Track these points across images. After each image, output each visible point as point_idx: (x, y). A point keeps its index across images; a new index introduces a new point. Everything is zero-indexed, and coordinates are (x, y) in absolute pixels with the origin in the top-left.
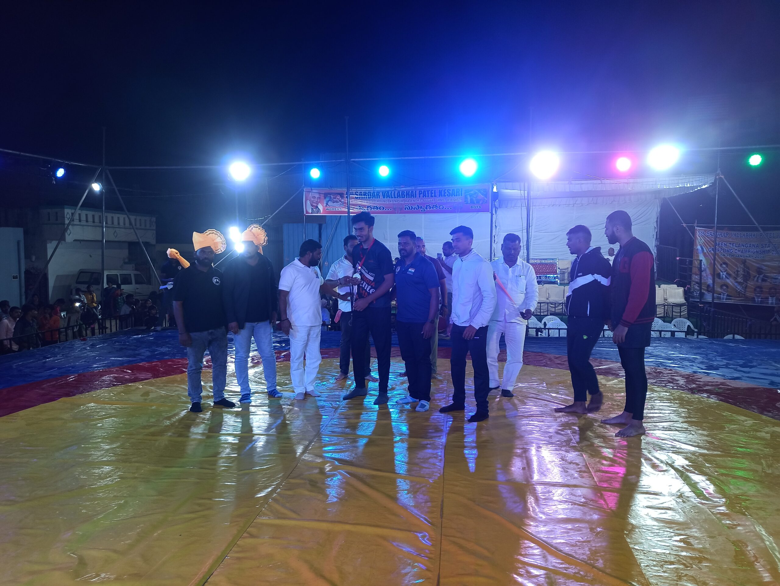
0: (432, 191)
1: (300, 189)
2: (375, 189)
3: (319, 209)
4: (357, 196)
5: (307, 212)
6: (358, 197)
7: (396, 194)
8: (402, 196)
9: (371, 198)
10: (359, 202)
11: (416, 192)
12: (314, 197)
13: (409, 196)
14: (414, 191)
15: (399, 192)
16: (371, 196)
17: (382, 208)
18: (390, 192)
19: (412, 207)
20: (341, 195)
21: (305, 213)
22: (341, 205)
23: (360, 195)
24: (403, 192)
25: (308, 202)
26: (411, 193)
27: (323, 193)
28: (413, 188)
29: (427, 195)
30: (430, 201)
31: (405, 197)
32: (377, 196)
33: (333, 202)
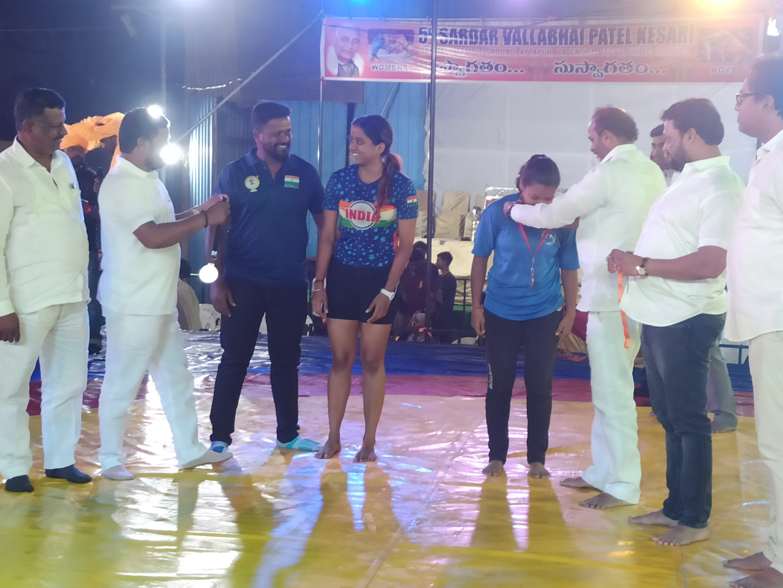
0: (620, 30)
1: (315, 20)
2: (487, 24)
3: (355, 66)
4: (444, 38)
5: (328, 73)
6: (446, 42)
7: (536, 36)
8: (550, 40)
9: (475, 43)
10: (449, 52)
11: (582, 32)
12: (345, 39)
13: (566, 40)
14: (579, 31)
15: (542, 31)
16: (476, 38)
17: (501, 68)
18: (522, 31)
19: (572, 68)
20: (409, 35)
21: (323, 74)
22: (405, 57)
23: (451, 36)
24: (552, 30)
26: (572, 33)
27: (368, 29)
28: (577, 23)
29: (609, 39)
30: (615, 54)
31: (556, 44)
32: (491, 39)
33: (388, 52)
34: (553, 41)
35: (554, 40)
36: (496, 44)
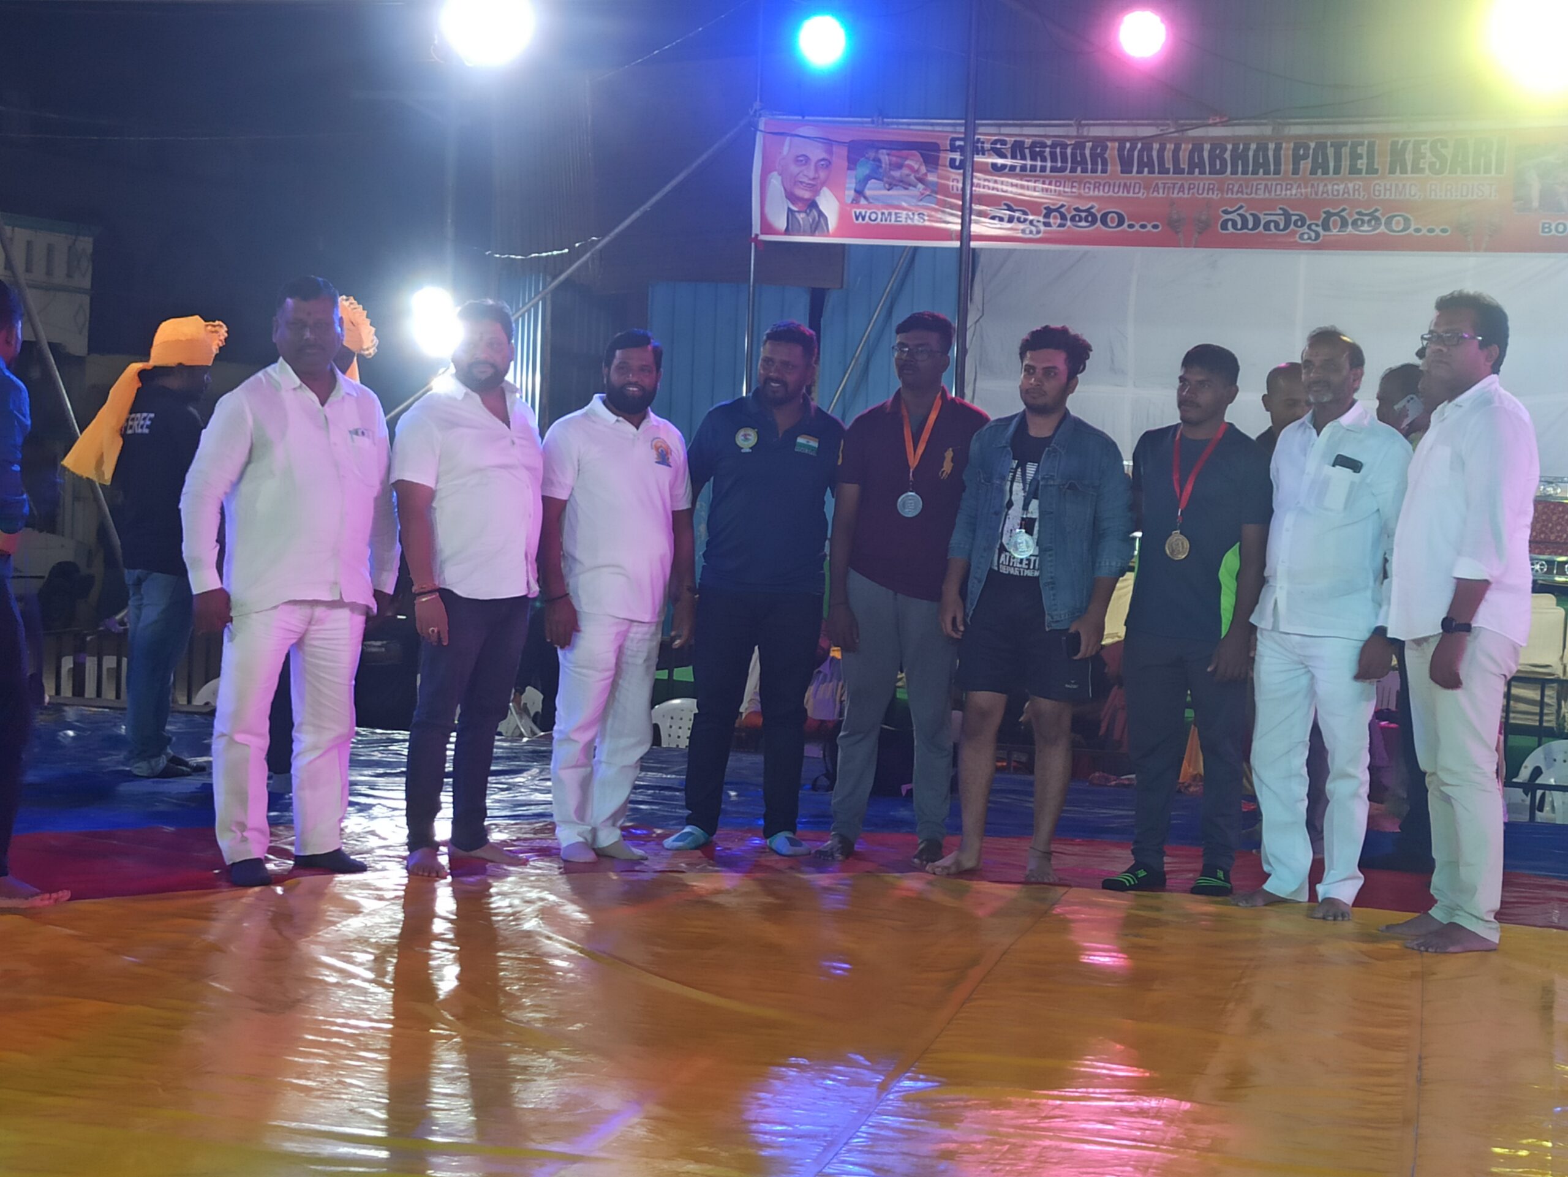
0: (1354, 147)
1: (743, 122)
2: (1085, 132)
3: (821, 214)
4: (1000, 161)
5: (767, 228)
6: (1004, 166)
7: (1184, 156)
8: (1212, 164)
9: (1063, 170)
10: (1009, 187)
11: (1278, 149)
12: (802, 160)
13: (1245, 165)
14: (1272, 146)
15: (1197, 147)
16: (1064, 160)
17: (1112, 220)
18: (1156, 146)
19: (1257, 221)
20: (929, 153)
21: (756, 229)
22: (922, 197)
23: (1014, 157)
24: (1218, 145)
25: (775, 182)
26: (1257, 151)
27: (847, 140)
28: (1268, 131)
29: (1332, 165)
30: (1344, 193)
31: (1226, 172)
32: (1094, 163)
33: (887, 186)
34: (1218, 167)
35: (1221, 164)
36: (1104, 171)
